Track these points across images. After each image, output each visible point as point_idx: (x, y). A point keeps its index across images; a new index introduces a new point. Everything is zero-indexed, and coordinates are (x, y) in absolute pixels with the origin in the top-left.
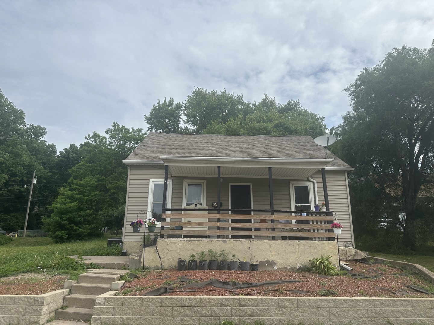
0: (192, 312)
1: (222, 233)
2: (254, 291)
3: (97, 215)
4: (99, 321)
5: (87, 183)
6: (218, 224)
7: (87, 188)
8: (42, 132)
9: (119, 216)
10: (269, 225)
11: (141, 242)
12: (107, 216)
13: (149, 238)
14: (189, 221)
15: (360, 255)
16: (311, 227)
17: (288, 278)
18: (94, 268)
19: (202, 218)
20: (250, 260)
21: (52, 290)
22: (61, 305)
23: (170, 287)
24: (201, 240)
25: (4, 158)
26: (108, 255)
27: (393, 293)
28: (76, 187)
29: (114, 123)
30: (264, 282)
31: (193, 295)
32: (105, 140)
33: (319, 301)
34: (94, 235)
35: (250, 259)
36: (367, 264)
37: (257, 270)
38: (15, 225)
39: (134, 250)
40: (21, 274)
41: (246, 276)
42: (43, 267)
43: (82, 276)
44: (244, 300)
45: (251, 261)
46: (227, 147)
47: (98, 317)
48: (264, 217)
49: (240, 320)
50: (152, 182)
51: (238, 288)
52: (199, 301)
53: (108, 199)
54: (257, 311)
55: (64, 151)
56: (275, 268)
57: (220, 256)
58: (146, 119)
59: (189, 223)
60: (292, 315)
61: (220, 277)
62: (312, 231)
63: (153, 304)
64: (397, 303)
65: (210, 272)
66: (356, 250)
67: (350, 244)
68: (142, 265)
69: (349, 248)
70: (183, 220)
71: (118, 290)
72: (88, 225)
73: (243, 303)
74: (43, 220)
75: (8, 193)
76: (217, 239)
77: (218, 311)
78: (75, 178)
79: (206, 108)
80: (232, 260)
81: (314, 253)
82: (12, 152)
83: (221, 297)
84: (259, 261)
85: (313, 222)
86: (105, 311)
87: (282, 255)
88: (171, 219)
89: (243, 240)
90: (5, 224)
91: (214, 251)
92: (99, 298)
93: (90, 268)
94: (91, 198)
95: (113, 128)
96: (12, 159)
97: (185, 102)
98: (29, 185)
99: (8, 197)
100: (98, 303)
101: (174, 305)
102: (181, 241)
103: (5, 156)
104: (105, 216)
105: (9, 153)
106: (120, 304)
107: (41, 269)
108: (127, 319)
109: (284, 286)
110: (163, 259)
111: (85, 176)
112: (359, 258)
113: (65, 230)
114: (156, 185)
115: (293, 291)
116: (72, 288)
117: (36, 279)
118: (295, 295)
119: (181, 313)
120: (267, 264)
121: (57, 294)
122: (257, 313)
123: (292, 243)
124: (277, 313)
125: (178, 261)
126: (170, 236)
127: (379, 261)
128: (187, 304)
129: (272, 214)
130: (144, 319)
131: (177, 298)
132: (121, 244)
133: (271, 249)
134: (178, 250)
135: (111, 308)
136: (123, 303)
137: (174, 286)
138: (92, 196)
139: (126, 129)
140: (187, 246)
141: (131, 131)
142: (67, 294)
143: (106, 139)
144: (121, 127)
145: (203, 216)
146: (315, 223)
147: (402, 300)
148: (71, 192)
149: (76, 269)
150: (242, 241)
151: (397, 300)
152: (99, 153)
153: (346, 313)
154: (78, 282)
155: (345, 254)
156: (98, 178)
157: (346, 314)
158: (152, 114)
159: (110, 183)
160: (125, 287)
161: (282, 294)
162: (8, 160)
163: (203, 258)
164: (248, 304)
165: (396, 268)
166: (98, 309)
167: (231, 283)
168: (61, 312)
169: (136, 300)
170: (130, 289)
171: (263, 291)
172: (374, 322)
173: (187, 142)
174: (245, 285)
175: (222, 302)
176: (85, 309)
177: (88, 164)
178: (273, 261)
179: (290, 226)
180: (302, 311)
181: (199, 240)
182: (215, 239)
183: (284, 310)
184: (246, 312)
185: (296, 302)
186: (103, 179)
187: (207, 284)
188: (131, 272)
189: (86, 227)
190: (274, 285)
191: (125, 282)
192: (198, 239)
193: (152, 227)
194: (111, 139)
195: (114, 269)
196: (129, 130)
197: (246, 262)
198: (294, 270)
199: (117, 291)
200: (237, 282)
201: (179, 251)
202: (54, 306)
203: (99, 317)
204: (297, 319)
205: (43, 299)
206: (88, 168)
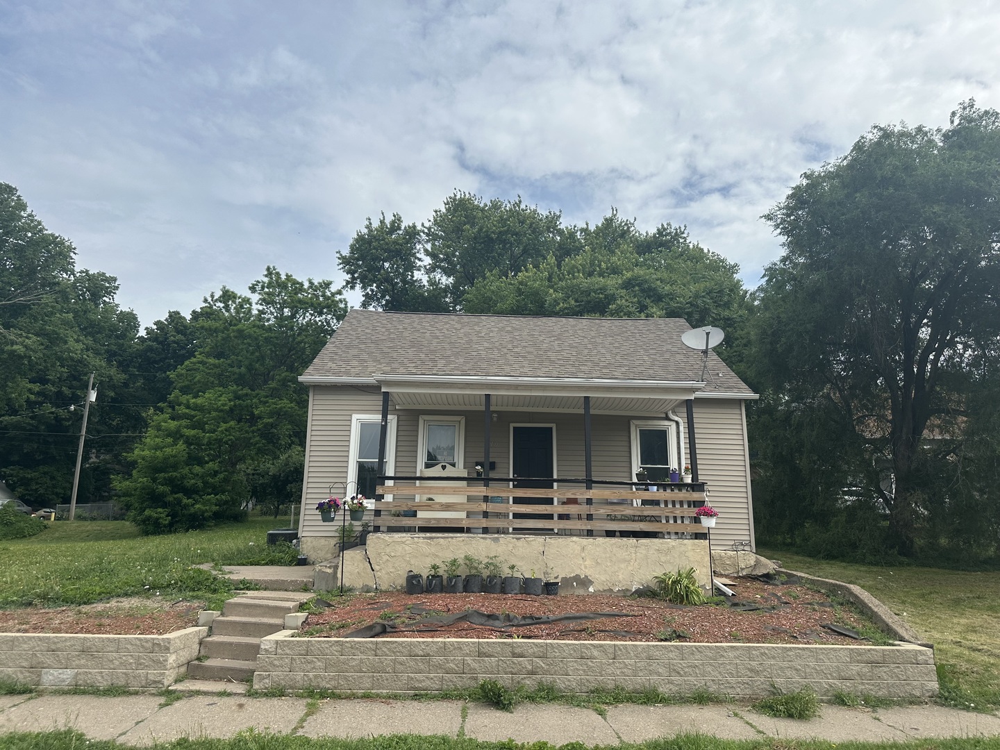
0: (429, 666)
1: (492, 523)
2: (542, 631)
3: (234, 472)
4: (267, 681)
5: (210, 403)
6: (484, 507)
7: (210, 413)
8: (108, 288)
9: (280, 474)
10: (583, 509)
11: (336, 539)
12: (253, 474)
13: (352, 531)
14: (430, 499)
15: (765, 566)
16: (661, 512)
17: (608, 609)
18: (248, 589)
19: (453, 494)
20: (543, 575)
21: (179, 628)
22: (196, 654)
23: (391, 623)
24: (452, 538)
25: (26, 346)
26: (272, 565)
27: (793, 636)
28: (187, 411)
29: (268, 269)
30: (563, 615)
31: (432, 637)
32: (248, 306)
33: (652, 648)
34: (228, 517)
35: (544, 573)
36: (770, 584)
37: (556, 594)
38: (48, 492)
39: (322, 554)
40: (115, 600)
41: (532, 605)
42: (154, 587)
43: (230, 604)
44: (520, 645)
45: (545, 577)
46: (510, 346)
47: (264, 673)
48: (572, 494)
49: (512, 681)
50: (357, 419)
51: (513, 626)
52: (441, 648)
53: (257, 439)
54: (543, 665)
55: (155, 327)
56: (591, 589)
57: (487, 567)
58: (341, 261)
59: (430, 505)
60: (604, 672)
61: (483, 606)
62: (664, 521)
63: (361, 653)
64: (790, 653)
65: (466, 597)
66: (758, 556)
67: (746, 545)
68: (339, 584)
69: (744, 552)
70: (417, 499)
71: (297, 629)
72: (213, 496)
73: (518, 651)
74: (115, 484)
75: (31, 422)
76: (481, 536)
77: (474, 664)
78: (184, 390)
79: (475, 238)
80: (510, 576)
81: (665, 562)
82: (42, 332)
83: (481, 640)
84: (560, 577)
85: (666, 503)
86: (276, 663)
87: (604, 567)
88: (394, 495)
89: (532, 537)
90: (27, 490)
91: (476, 558)
92: (265, 640)
93: (241, 589)
94: (219, 437)
95: (266, 280)
96: (43, 347)
97: (427, 224)
98: (80, 406)
99: (30, 430)
100: (265, 649)
101: (398, 654)
102: (412, 538)
103: (27, 340)
104: (249, 474)
105: (37, 335)
106: (303, 652)
107: (149, 589)
108: (316, 677)
109: (598, 623)
110: (378, 573)
111: (205, 387)
112: (760, 571)
113: (165, 505)
114: (364, 426)
115: (612, 631)
116: (214, 625)
117: (145, 607)
118: (613, 638)
119: (410, 667)
120: (575, 583)
121: (190, 633)
122: (543, 668)
123: (624, 543)
124: (577, 669)
125: (406, 575)
126: (391, 530)
127: (794, 579)
128: (421, 653)
129: (589, 488)
130: (346, 678)
131: (403, 642)
132: (295, 541)
133: (583, 555)
134: (408, 556)
135: (287, 658)
136: (308, 651)
137: (398, 621)
138: (222, 432)
139: (295, 282)
140: (424, 549)
141: (306, 285)
142: (205, 634)
143: (251, 304)
144: (283, 277)
145: (455, 491)
146: (670, 506)
147: (799, 649)
148: (176, 423)
149: (215, 591)
150: (529, 539)
151: (790, 649)
152: (236, 337)
153: (699, 668)
154: (222, 614)
155: (735, 565)
156: (235, 392)
157: (698, 672)
158: (353, 249)
159: (261, 402)
160: (308, 624)
161: (592, 636)
162: (33, 351)
163: (454, 571)
164: (528, 652)
165: (819, 592)
166: (264, 660)
167: (502, 617)
168: (198, 667)
169: (330, 644)
170: (318, 626)
171: (558, 631)
172: (747, 686)
173: (428, 334)
174: (526, 620)
175: (482, 650)
176: (239, 661)
177: (212, 361)
178: (586, 576)
179: (623, 511)
180: (622, 666)
181: (447, 538)
182: (479, 535)
183: (590, 663)
184: (523, 666)
185: (611, 650)
186: (247, 395)
187: (458, 619)
188: (319, 597)
189: (209, 500)
190: (578, 621)
191: (309, 614)
192: (446, 535)
193: (357, 512)
194: (261, 304)
195: (286, 590)
196: (302, 284)
197: (536, 580)
198: (625, 594)
199: (296, 631)
200: (512, 614)
201: (409, 558)
202: (185, 655)
203: (267, 673)
204: (612, 680)
205: (169, 643)
206: (211, 369)
